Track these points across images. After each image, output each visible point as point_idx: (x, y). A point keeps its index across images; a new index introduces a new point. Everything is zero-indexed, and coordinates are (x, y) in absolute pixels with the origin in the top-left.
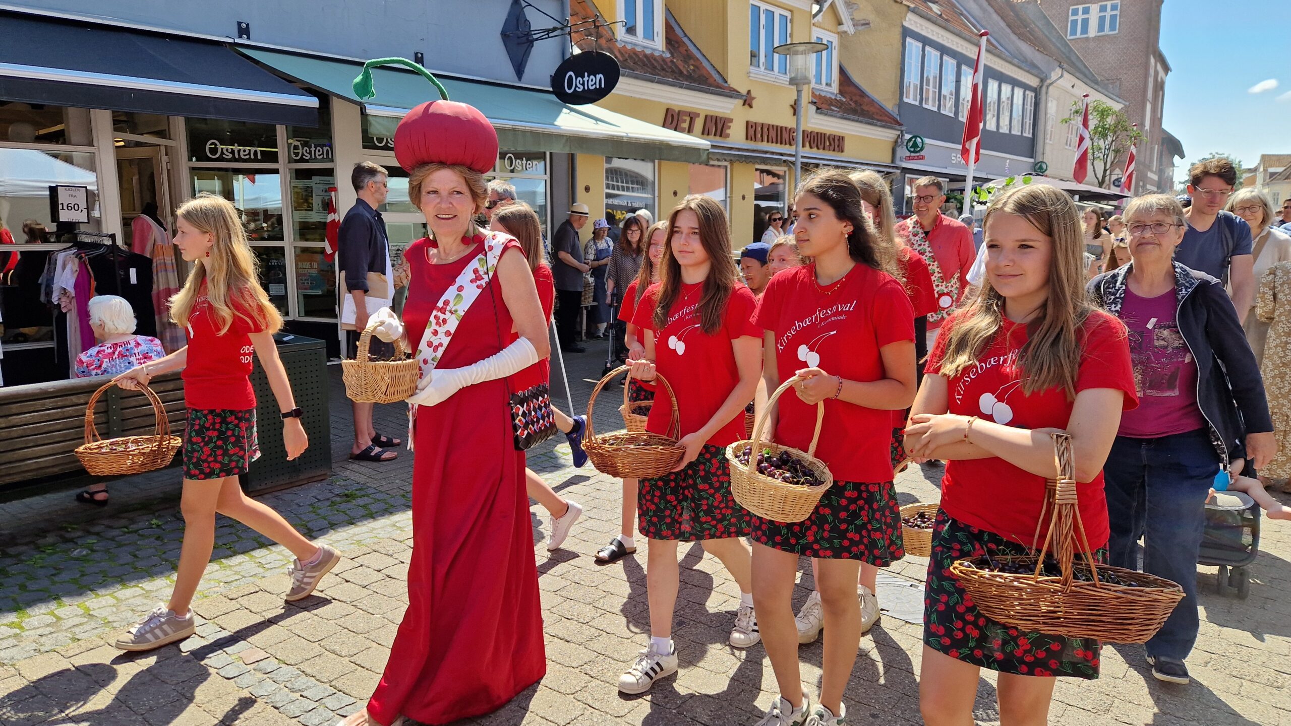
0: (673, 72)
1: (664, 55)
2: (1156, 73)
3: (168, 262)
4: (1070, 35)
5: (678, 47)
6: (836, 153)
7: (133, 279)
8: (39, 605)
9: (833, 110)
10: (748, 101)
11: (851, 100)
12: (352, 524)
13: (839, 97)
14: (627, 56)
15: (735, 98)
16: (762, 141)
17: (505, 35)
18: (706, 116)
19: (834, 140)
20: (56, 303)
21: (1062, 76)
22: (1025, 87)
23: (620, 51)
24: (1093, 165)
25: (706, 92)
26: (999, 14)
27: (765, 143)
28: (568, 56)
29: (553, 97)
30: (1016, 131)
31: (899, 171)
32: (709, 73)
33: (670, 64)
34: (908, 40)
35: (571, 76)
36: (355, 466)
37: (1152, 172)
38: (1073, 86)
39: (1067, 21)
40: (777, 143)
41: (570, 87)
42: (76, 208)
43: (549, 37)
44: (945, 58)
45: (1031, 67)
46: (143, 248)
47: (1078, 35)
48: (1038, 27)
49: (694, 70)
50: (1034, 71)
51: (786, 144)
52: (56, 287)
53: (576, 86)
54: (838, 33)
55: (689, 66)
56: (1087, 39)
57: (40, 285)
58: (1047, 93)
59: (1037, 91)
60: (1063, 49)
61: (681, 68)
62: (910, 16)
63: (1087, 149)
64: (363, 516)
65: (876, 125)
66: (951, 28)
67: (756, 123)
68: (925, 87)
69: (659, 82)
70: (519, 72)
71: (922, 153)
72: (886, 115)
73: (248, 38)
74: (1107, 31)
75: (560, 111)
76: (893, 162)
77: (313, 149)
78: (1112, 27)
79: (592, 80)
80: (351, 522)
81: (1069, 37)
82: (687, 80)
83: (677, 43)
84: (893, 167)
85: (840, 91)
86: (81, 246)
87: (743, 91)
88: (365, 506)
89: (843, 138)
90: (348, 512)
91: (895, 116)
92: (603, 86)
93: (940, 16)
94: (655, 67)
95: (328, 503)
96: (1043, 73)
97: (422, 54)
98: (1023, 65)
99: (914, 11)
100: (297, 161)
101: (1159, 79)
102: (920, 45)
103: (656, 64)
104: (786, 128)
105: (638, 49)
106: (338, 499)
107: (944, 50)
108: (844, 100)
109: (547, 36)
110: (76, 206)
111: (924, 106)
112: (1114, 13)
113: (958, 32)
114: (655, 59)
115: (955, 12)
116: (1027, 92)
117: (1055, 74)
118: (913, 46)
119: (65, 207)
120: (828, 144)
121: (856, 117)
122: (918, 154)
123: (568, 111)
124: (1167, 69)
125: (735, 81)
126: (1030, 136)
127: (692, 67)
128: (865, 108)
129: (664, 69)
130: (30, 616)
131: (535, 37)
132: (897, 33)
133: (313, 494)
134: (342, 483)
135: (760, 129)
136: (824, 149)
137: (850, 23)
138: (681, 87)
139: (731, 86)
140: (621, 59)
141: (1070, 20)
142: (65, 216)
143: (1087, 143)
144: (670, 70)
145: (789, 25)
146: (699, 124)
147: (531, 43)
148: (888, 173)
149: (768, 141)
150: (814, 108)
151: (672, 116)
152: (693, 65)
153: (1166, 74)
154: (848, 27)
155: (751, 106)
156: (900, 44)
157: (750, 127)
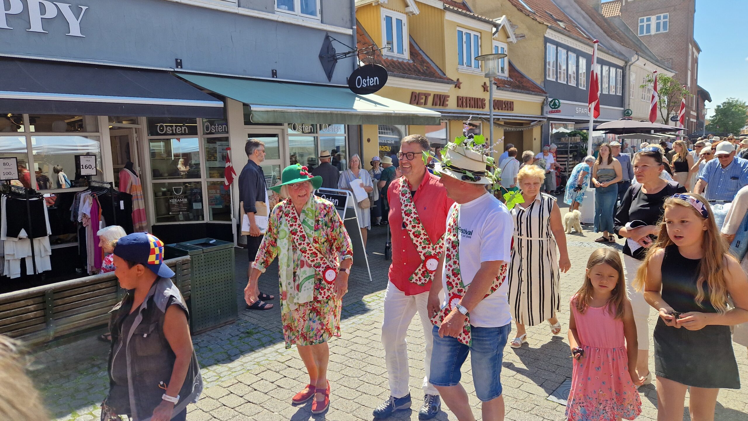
0: (415, 71)
1: (409, 62)
2: (693, 53)
3: (139, 194)
4: (640, 34)
5: (417, 56)
6: (509, 112)
7: (122, 207)
8: (84, 408)
9: (506, 87)
10: (458, 85)
11: (516, 80)
12: (253, 351)
13: (509, 79)
14: (389, 63)
15: (451, 84)
16: (467, 107)
17: (321, 57)
18: (434, 95)
19: (507, 104)
20: (80, 222)
21: (638, 59)
22: (617, 67)
23: (384, 61)
24: (661, 111)
25: (435, 82)
26: (598, 26)
27: (468, 108)
28: (356, 68)
29: (349, 91)
30: (612, 92)
31: (546, 120)
32: (435, 70)
33: (413, 67)
34: (548, 44)
35: (359, 78)
36: (250, 313)
37: (693, 111)
38: (645, 65)
39: (638, 26)
40: (475, 108)
41: (359, 85)
42: (90, 167)
43: (346, 57)
44: (569, 53)
45: (619, 55)
46: (125, 188)
47: (645, 34)
48: (622, 31)
49: (426, 69)
50: (621, 57)
51: (480, 108)
52: (80, 213)
53: (363, 84)
54: (507, 43)
55: (423, 67)
56: (650, 35)
57: (71, 211)
58: (629, 69)
59: (623, 69)
60: (636, 43)
61: (419, 68)
62: (548, 30)
63: (656, 103)
64: (258, 346)
65: (531, 94)
66: (572, 36)
67: (462, 97)
68: (558, 70)
69: (407, 78)
70: (329, 77)
71: (559, 109)
72: (537, 88)
73: (181, 68)
74: (662, 31)
75: (355, 99)
76: (542, 115)
77: (217, 126)
78: (665, 27)
79: (372, 80)
80: (252, 350)
81: (639, 35)
82: (423, 76)
83: (416, 54)
84: (543, 118)
85: (509, 75)
86: (94, 189)
87: (455, 80)
88: (259, 339)
89: (513, 102)
90: (250, 343)
91: (542, 88)
92: (378, 84)
93: (565, 29)
94: (405, 69)
95: (238, 338)
96: (627, 58)
97: (276, 70)
98: (615, 54)
99: (550, 28)
100: (207, 134)
101: (695, 57)
102: (555, 47)
103: (405, 67)
104: (480, 99)
105: (395, 59)
106: (243, 335)
107: (568, 49)
108: (512, 80)
109: (345, 56)
110: (90, 166)
111: (559, 81)
112: (665, 20)
113: (576, 38)
114: (404, 64)
115: (574, 26)
116: (618, 70)
117: (634, 58)
118: (551, 48)
119: (84, 167)
120: (504, 106)
121: (520, 90)
122: (557, 110)
123: (359, 99)
124: (699, 50)
125: (451, 74)
126: (621, 95)
127: (425, 68)
128: (525, 84)
129: (409, 70)
130: (79, 416)
131: (338, 57)
132: (541, 41)
133: (228, 332)
134: (244, 324)
135: (465, 100)
136: (502, 109)
137: (514, 37)
138: (420, 80)
139: (448, 77)
140: (385, 66)
141: (639, 25)
142: (84, 172)
143: (657, 99)
144: (413, 70)
145: (479, 41)
146: (430, 100)
147: (336, 60)
148: (540, 121)
149: (470, 107)
150: (496, 86)
151: (415, 96)
152: (426, 66)
153: (699, 53)
154: (513, 39)
155: (459, 88)
156: (543, 47)
157: (459, 99)
